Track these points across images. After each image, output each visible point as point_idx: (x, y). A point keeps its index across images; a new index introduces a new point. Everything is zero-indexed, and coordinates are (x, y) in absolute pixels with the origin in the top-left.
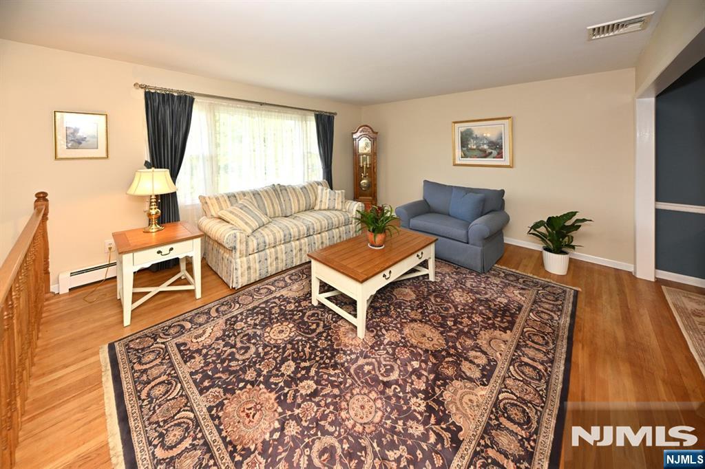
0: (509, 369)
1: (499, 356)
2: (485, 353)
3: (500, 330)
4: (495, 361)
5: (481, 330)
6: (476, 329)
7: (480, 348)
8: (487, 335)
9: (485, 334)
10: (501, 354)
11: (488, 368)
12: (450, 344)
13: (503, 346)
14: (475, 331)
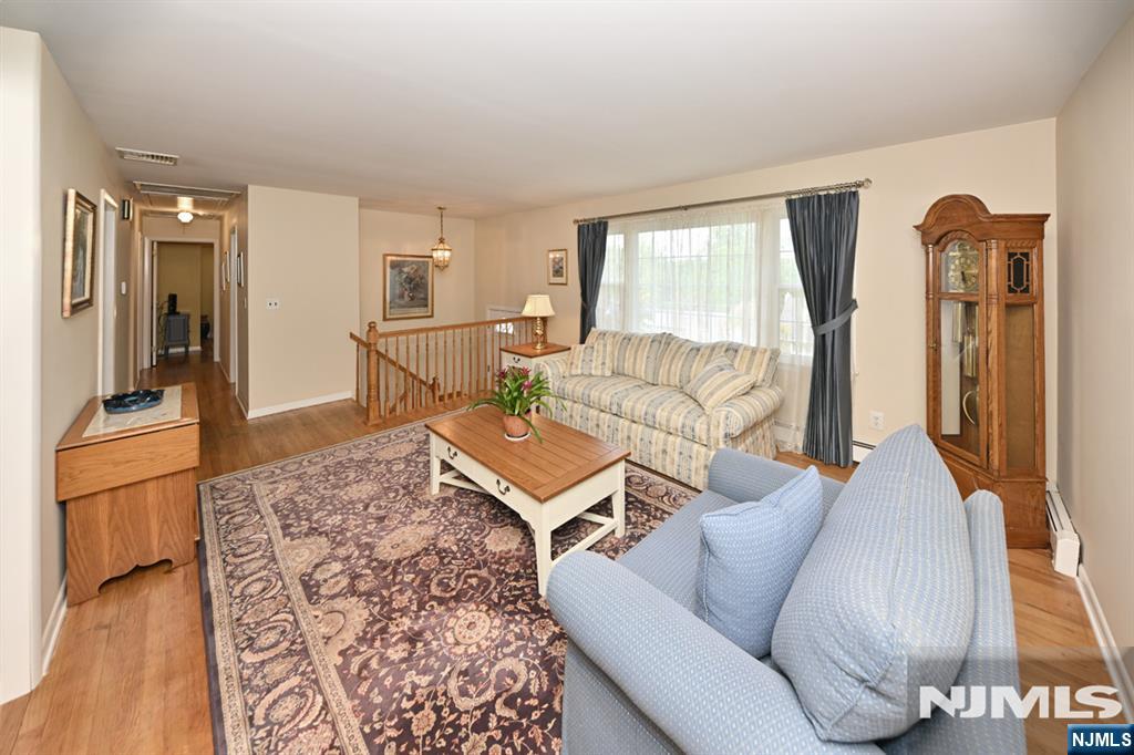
0: (293, 614)
1: (316, 613)
2: (333, 597)
3: (351, 647)
4: (314, 604)
5: (371, 614)
6: (378, 607)
7: (343, 595)
8: (357, 619)
9: (360, 616)
10: (316, 617)
11: (314, 590)
12: (375, 564)
13: (324, 630)
14: (376, 604)
